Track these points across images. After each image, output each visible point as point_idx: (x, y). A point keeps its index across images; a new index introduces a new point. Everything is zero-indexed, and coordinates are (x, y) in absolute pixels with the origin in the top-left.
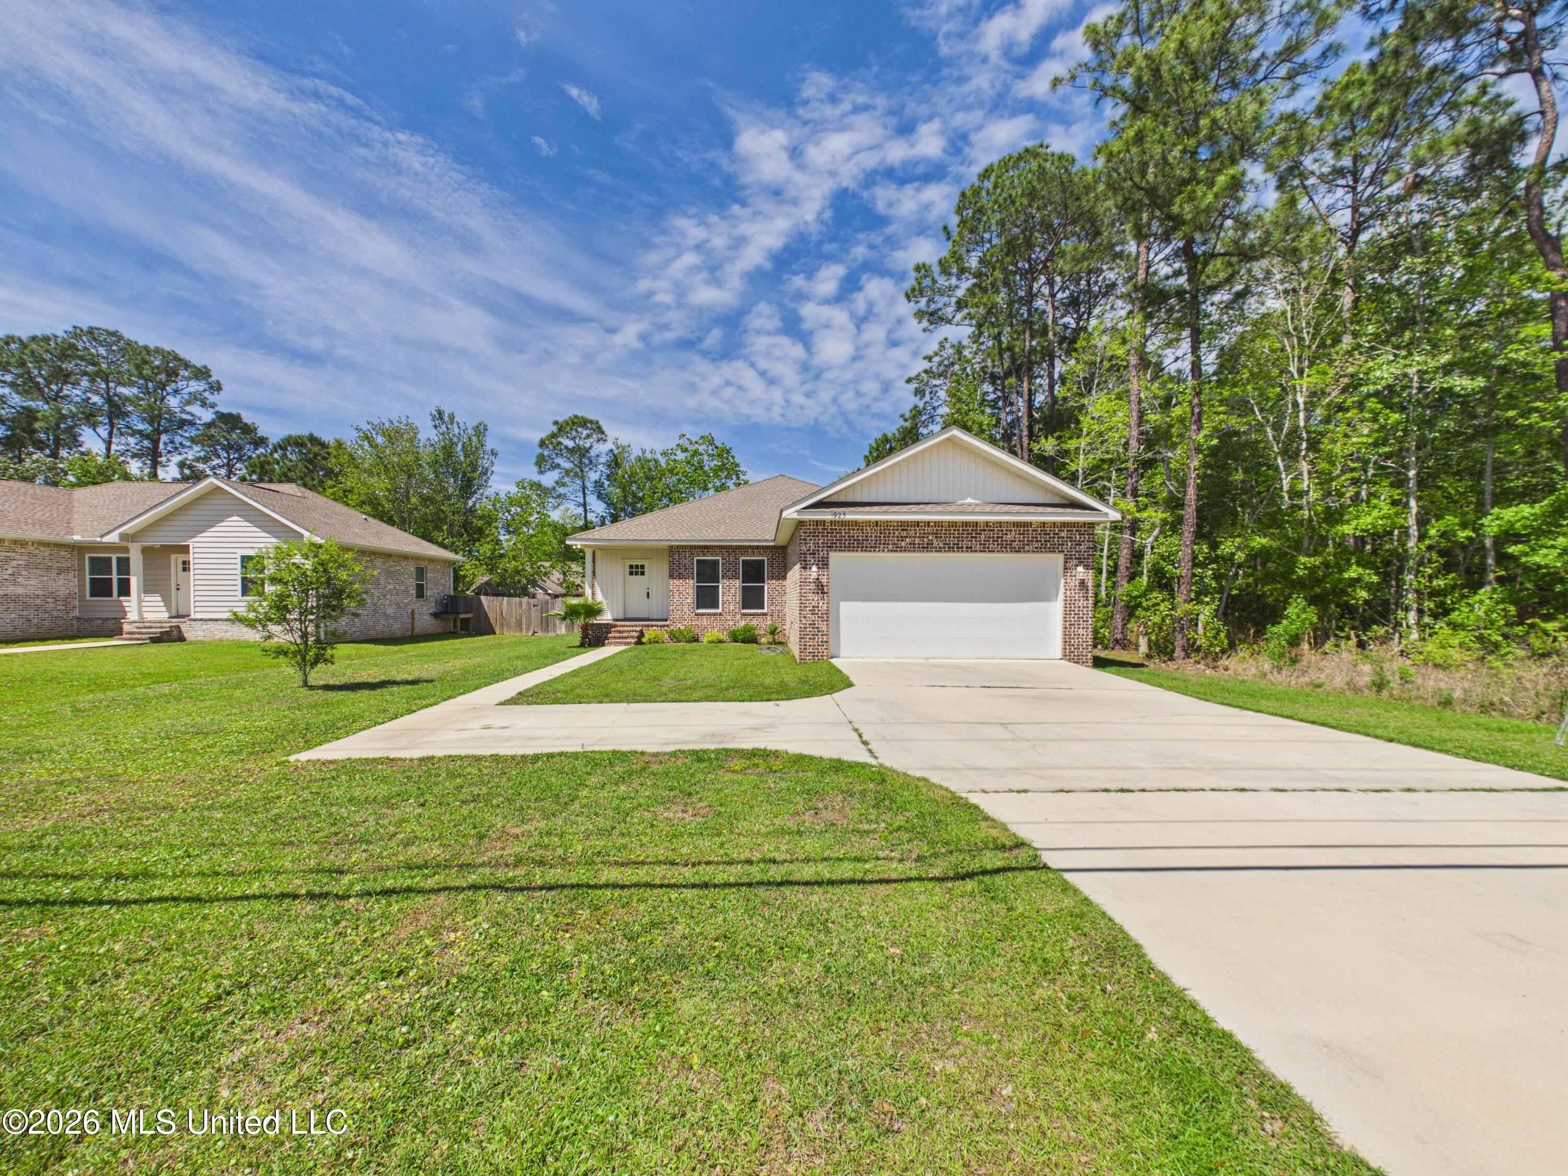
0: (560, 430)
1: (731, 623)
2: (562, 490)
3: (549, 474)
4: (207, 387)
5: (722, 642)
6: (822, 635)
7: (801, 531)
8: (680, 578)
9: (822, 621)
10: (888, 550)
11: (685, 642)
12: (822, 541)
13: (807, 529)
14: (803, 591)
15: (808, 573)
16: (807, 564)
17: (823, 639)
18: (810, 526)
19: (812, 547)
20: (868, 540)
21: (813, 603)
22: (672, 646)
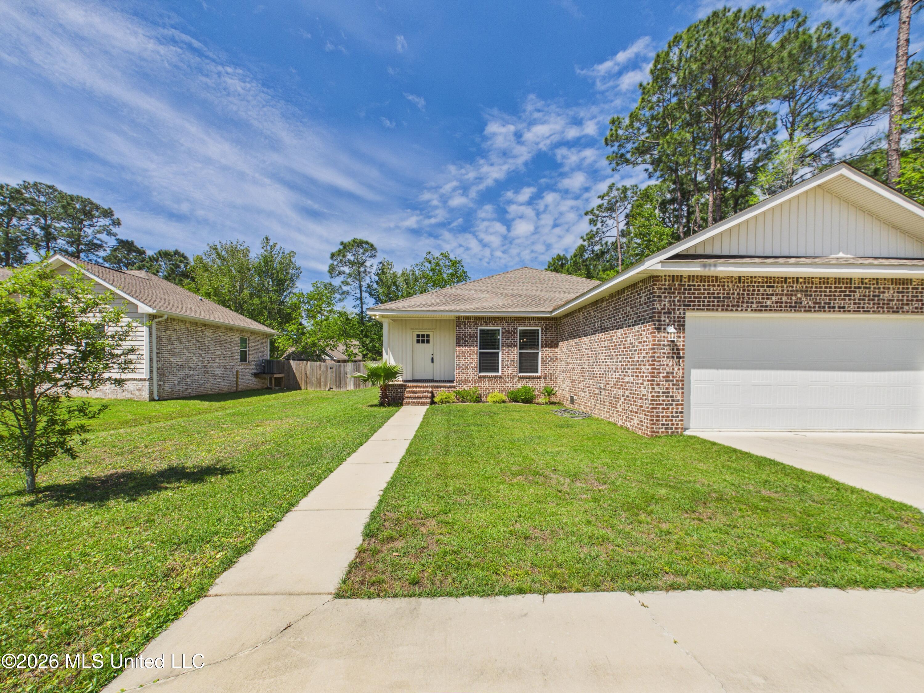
0: (344, 248)
1: (509, 385)
2: (345, 288)
3: (337, 278)
4: (111, 222)
5: (504, 402)
6: (677, 405)
7: (655, 287)
8: (465, 346)
9: (677, 389)
10: (752, 310)
11: (471, 402)
12: (678, 298)
13: (662, 285)
14: (656, 355)
15: (663, 335)
16: (661, 325)
17: (678, 409)
18: (665, 281)
19: (667, 305)
20: (730, 298)
21: (667, 368)
22: (460, 405)
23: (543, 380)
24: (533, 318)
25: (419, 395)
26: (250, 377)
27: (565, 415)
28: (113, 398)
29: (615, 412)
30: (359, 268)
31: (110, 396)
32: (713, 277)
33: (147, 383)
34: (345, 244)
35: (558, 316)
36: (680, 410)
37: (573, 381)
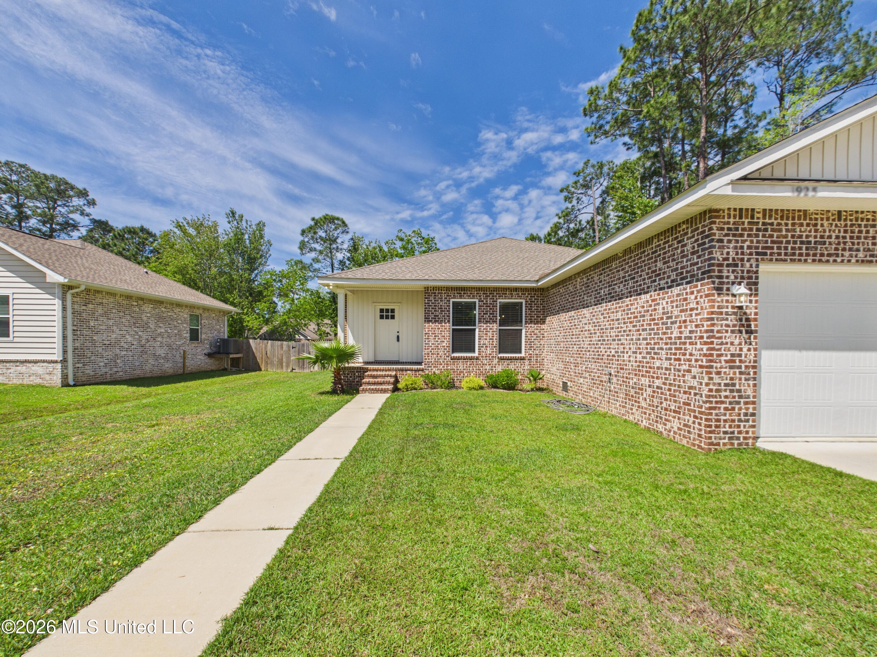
0: (316, 224)
1: (488, 367)
2: (316, 266)
3: (308, 255)
4: (85, 202)
5: (482, 388)
6: (746, 403)
7: (714, 226)
8: (435, 322)
9: (746, 380)
10: (857, 261)
11: (442, 388)
12: (748, 243)
13: (725, 223)
14: (715, 329)
15: (725, 298)
16: (722, 283)
17: (747, 409)
18: (729, 217)
19: (732, 254)
20: (824, 243)
21: (732, 348)
22: (429, 392)
23: (527, 362)
24: (516, 289)
25: (379, 380)
26: (202, 357)
27: (562, 408)
28: (18, 383)
29: (635, 409)
30: (331, 245)
31: (15, 381)
32: (799, 211)
33: (59, 366)
34: (317, 221)
35: (546, 286)
36: (751, 411)
37: (566, 364)
